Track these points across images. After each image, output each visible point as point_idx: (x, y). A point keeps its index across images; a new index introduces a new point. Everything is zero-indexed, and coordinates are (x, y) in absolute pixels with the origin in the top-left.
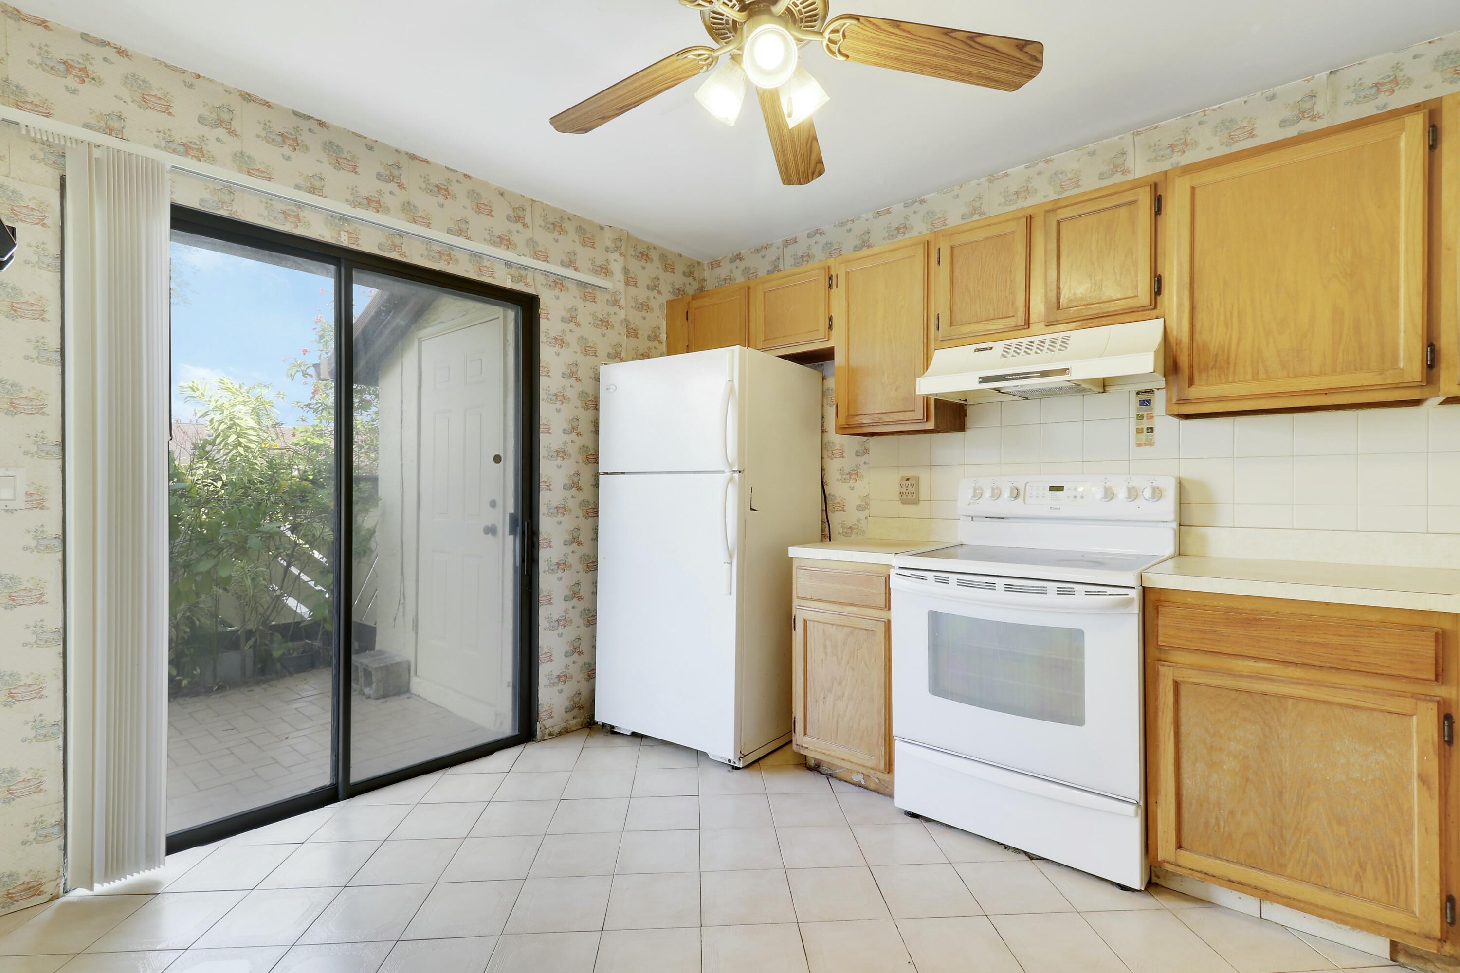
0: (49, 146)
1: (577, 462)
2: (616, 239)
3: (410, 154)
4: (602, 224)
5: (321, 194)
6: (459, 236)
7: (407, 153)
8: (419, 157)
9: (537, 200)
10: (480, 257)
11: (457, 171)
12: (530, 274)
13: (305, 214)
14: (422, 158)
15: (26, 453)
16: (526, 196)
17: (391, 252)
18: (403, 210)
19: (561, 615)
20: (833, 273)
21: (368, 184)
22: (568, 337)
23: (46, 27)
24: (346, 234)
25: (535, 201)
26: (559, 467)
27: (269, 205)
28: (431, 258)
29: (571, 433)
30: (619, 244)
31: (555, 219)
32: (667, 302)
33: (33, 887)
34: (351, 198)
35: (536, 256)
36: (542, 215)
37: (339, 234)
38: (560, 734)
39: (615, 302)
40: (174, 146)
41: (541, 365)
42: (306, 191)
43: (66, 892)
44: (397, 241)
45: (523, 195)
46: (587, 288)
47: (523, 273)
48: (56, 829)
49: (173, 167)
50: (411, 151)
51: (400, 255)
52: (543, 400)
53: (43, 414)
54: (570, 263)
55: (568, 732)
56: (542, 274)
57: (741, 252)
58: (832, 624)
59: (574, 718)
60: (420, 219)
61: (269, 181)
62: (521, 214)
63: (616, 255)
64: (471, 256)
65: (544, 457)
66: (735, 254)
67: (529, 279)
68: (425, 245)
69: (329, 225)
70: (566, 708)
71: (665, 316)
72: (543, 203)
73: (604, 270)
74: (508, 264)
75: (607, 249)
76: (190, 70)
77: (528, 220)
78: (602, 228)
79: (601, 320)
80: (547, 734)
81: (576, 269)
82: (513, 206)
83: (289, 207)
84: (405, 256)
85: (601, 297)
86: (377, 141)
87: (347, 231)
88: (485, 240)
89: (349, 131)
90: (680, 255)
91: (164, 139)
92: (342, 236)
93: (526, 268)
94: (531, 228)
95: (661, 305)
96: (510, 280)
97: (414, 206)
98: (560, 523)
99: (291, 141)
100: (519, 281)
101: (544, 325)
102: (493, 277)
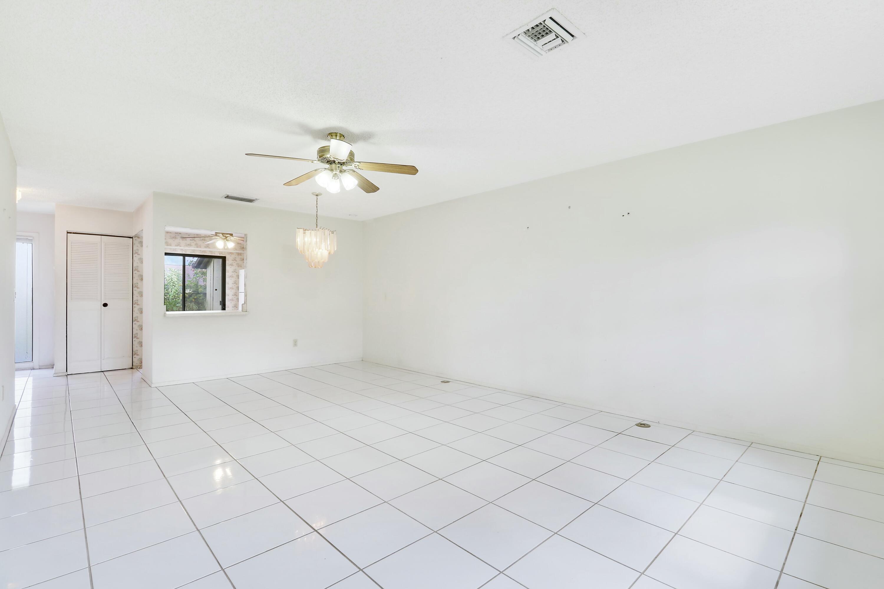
17: (191, 253)
22: (234, 264)
24: (183, 251)
51: (193, 253)
52: (227, 277)
56: (227, 253)
67: (224, 254)
98: (231, 303)
99: (175, 238)
100: (221, 254)
101: (227, 262)
102: (215, 254)
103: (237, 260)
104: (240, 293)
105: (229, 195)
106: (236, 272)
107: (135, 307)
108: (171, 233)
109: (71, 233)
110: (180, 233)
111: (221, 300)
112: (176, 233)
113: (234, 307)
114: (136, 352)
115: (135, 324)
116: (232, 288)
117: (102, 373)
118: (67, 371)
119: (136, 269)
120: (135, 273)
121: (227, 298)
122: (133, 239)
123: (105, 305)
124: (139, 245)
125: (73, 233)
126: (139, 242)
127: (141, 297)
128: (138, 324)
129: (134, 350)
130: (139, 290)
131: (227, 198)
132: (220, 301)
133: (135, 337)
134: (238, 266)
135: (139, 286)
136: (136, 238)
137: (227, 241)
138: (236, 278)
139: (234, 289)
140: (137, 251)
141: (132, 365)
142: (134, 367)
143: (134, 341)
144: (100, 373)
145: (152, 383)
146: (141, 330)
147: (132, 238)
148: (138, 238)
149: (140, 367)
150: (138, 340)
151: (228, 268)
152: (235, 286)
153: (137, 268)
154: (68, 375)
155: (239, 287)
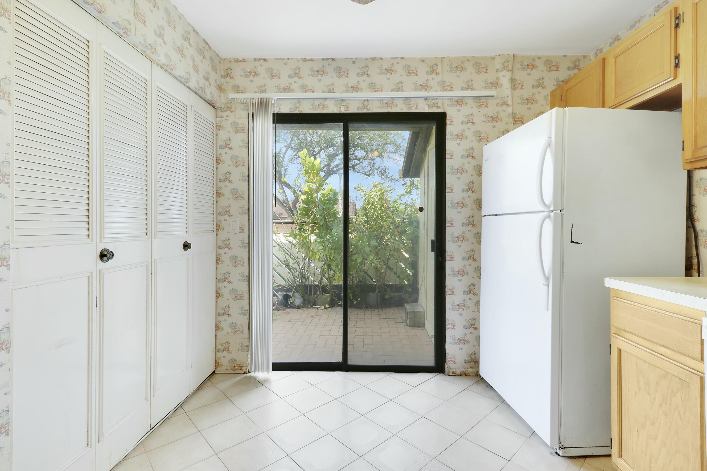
0: (246, 104)
1: (472, 209)
2: (504, 62)
3: (373, 58)
4: (493, 55)
5: (333, 92)
6: (398, 92)
7: (371, 58)
8: (377, 58)
9: (445, 56)
10: (409, 100)
11: (397, 58)
12: (440, 101)
13: (327, 103)
14: (378, 58)
15: (239, 213)
16: (438, 57)
17: (363, 110)
18: (369, 88)
19: (461, 302)
20: (680, 12)
21: (352, 80)
22: (467, 133)
23: (245, 61)
24: (343, 107)
25: (445, 58)
26: (460, 212)
27: (313, 103)
28: (382, 107)
29: (468, 191)
30: (506, 64)
31: (457, 64)
32: (550, 93)
33: (240, 367)
34: (345, 89)
35: (444, 89)
36: (449, 64)
37: (340, 108)
38: (460, 375)
39: (504, 103)
40: (280, 90)
41: (447, 153)
42: (327, 92)
43: (249, 372)
44: (366, 104)
45: (436, 57)
46: (481, 99)
47: (435, 101)
48: (247, 348)
49: (277, 98)
50: (373, 57)
51: (367, 110)
52: (448, 173)
53: (244, 199)
54: (469, 87)
55: (466, 375)
56: (448, 99)
57: (619, 34)
58: (645, 362)
59: (471, 368)
60: (377, 89)
61: (313, 93)
62: (435, 68)
63: (505, 72)
64: (404, 100)
65: (448, 207)
66: (614, 38)
67: (440, 104)
68: (380, 102)
69: (336, 105)
70: (465, 360)
71: (549, 103)
72: (449, 57)
73: (496, 85)
74: (426, 99)
75: (497, 71)
76: (285, 58)
77: (439, 70)
78: (493, 58)
79: (492, 117)
80: (451, 372)
81: (473, 90)
82: (430, 65)
83: (320, 102)
84: (370, 110)
85: (491, 102)
86: (357, 58)
87: (344, 106)
88: (413, 89)
89: (345, 58)
90: (565, 56)
91: (277, 89)
92: (341, 108)
93: (437, 98)
94: (441, 74)
95: (545, 97)
96: (427, 108)
97: (374, 84)
98: (460, 246)
99: (321, 72)
100: (433, 107)
101: (449, 129)
102: (417, 109)
103: (475, 120)
104: (483, 218)
106: (473, 158)
108: (312, 60)
110: (333, 60)
111: (434, 239)
112: (323, 59)
113: (469, 259)
116: (461, 204)
121: (449, 231)
132: (432, 241)
134: (479, 137)
138: (472, 175)
139: (467, 205)
152: (470, 197)
155: (481, 199)
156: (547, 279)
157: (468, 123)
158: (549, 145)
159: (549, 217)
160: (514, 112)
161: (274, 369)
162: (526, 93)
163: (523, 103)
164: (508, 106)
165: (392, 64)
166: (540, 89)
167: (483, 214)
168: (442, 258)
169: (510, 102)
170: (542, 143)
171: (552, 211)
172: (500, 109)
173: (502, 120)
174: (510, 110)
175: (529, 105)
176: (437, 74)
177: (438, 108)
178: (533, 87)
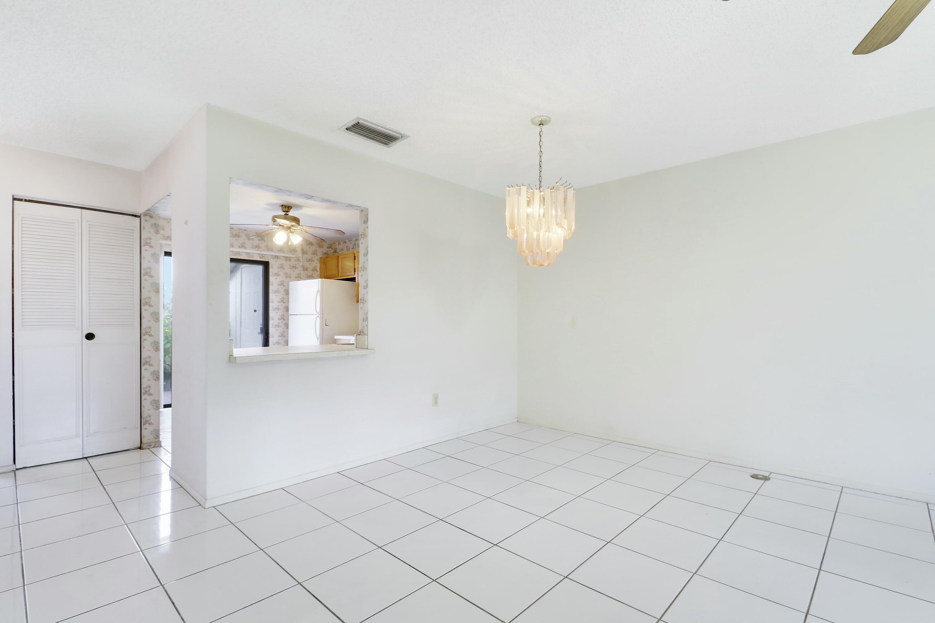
1: (283, 312)
10: (249, 253)
11: (242, 230)
22: (281, 273)
26: (277, 313)
29: (281, 302)
32: (320, 258)
35: (268, 251)
39: (298, 260)
41: (269, 282)
46: (287, 258)
47: (264, 256)
52: (271, 293)
54: (281, 250)
56: (270, 255)
62: (264, 239)
64: (246, 254)
65: (271, 310)
67: (266, 257)
71: (319, 263)
73: (294, 251)
74: (259, 254)
79: (293, 267)
81: (283, 252)
82: (261, 237)
85: (293, 260)
88: (251, 248)
90: (326, 242)
93: (264, 254)
94: (267, 242)
95: (317, 259)
96: (259, 258)
98: (277, 330)
100: (262, 258)
101: (271, 269)
102: (253, 258)
103: (284, 267)
104: (290, 316)
105: (361, 121)
106: (284, 286)
107: (145, 340)
109: (21, 200)
113: (281, 336)
114: (148, 419)
115: (145, 370)
116: (278, 309)
117: (85, 461)
118: (14, 463)
119: (147, 273)
120: (145, 280)
121: (271, 322)
122: (140, 219)
123: (90, 336)
124: (152, 231)
125: (26, 201)
126: (152, 225)
127: (156, 321)
128: (151, 369)
129: (145, 416)
130: (152, 310)
131: (351, 131)
132: (261, 328)
133: (146, 392)
134: (287, 277)
135: (152, 303)
136: (147, 218)
137: (290, 234)
138: (283, 294)
139: (280, 309)
140: (149, 241)
141: (141, 443)
142: (144, 446)
143: (145, 399)
144: (81, 461)
145: (206, 500)
146: (156, 380)
147: (139, 217)
148: (151, 217)
149: (155, 445)
150: (151, 398)
151: (272, 279)
152: (282, 305)
153: (148, 271)
154: (17, 469)
155: (289, 306)
156: (318, 338)
157: (281, 268)
158: (318, 291)
159: (318, 317)
160: (303, 265)
161: (164, 408)
162: (309, 256)
163: (307, 261)
164: (300, 262)
165: (239, 233)
166: (315, 255)
167: (289, 314)
168: (267, 337)
169: (301, 260)
170: (316, 290)
171: (320, 315)
172: (297, 263)
173: (297, 268)
174: (301, 264)
175: (310, 262)
176: (265, 241)
177: (265, 259)
178: (312, 254)
